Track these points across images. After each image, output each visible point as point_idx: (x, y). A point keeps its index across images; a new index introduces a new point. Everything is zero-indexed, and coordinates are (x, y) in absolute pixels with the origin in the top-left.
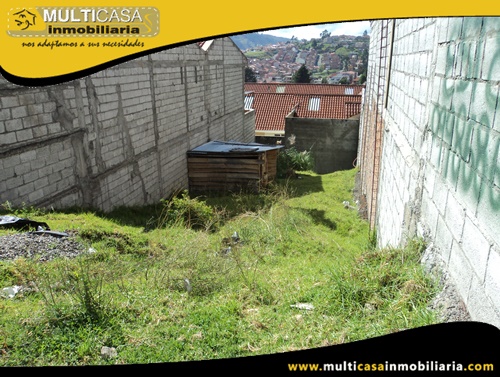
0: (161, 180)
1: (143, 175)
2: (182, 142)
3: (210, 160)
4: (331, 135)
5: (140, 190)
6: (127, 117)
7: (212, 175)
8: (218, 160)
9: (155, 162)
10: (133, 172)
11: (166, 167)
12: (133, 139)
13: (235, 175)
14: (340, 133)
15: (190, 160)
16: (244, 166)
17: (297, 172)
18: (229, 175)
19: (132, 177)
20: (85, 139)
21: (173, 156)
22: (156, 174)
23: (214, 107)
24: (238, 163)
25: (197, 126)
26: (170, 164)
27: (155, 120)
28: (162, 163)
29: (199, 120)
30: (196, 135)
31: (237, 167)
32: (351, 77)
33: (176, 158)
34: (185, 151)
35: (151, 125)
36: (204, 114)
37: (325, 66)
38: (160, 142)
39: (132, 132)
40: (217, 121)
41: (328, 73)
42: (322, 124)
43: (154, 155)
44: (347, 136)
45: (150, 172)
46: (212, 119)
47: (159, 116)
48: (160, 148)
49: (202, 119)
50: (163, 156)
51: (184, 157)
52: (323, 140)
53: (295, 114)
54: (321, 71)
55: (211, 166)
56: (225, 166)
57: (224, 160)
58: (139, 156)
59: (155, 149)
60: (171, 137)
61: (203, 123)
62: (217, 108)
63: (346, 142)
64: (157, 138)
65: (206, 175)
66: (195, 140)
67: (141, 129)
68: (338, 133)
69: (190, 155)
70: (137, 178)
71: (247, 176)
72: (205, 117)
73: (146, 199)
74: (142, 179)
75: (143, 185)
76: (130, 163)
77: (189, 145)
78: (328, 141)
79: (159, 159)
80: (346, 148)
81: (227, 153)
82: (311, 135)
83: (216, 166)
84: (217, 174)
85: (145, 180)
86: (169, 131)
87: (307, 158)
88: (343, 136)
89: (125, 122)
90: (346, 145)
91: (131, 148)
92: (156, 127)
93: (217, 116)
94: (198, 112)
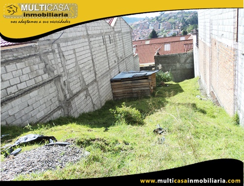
0: (100, 96)
1: (91, 95)
2: (107, 75)
3: (122, 83)
4: (179, 62)
5: (91, 103)
6: (80, 66)
7: (124, 90)
8: (127, 82)
9: (96, 87)
10: (87, 94)
11: (101, 89)
12: (84, 77)
13: (137, 89)
14: (184, 60)
15: (112, 84)
16: (141, 84)
17: (165, 83)
18: (134, 89)
19: (86, 97)
20: (61, 80)
21: (104, 83)
22: (97, 93)
23: (120, 55)
24: (138, 83)
25: (113, 66)
26: (103, 88)
27: (94, 66)
28: (100, 87)
29: (114, 62)
30: (113, 71)
31: (137, 84)
32: (178, 32)
33: (106, 84)
34: (109, 79)
35: (92, 68)
36: (116, 59)
37: (164, 29)
38: (97, 76)
39: (83, 73)
40: (122, 62)
41: (166, 32)
42: (174, 57)
43: (95, 84)
44: (188, 61)
45: (94, 93)
46: (120, 61)
47: (95, 63)
48: (97, 80)
49: (115, 62)
50: (99, 83)
51: (109, 82)
52: (175, 65)
53: (158, 54)
54: (162, 31)
55: (123, 85)
56: (131, 85)
57: (130, 82)
58: (88, 85)
59: (95, 80)
60: (102, 73)
61: (116, 64)
62: (121, 55)
63: (187, 64)
64: (96, 74)
65: (121, 91)
66: (113, 73)
67: (87, 71)
68: (182, 60)
69: (112, 81)
70: (88, 97)
71: (143, 89)
72: (116, 61)
73: (94, 108)
74: (91, 97)
75: (92, 100)
76: (84, 90)
77: (111, 76)
78: (178, 65)
79: (98, 85)
80: (187, 67)
81: (131, 78)
82: (169, 63)
83: (126, 85)
84: (127, 90)
85: (92, 97)
86: (101, 70)
87: (169, 75)
88: (185, 61)
89: (79, 69)
90: (188, 66)
91: (84, 82)
92: (94, 69)
93: (122, 59)
94: (113, 59)
